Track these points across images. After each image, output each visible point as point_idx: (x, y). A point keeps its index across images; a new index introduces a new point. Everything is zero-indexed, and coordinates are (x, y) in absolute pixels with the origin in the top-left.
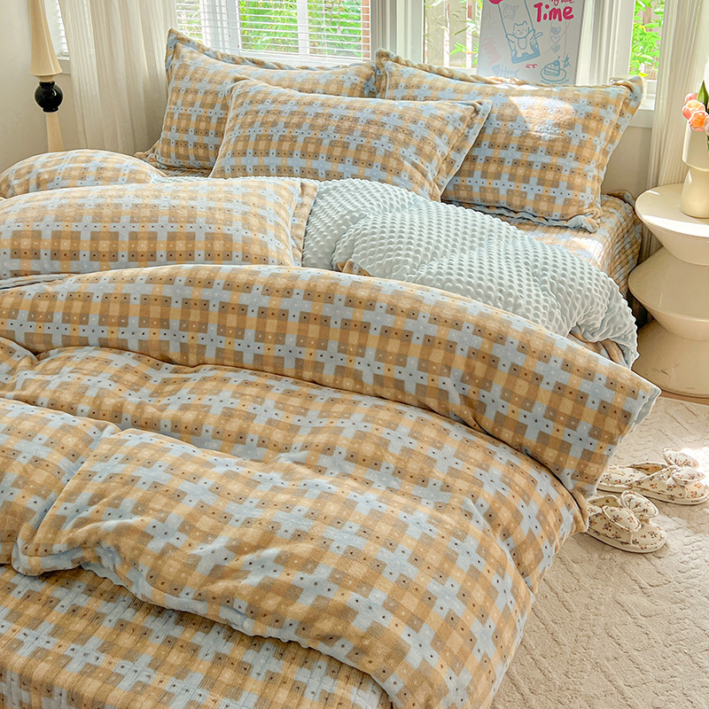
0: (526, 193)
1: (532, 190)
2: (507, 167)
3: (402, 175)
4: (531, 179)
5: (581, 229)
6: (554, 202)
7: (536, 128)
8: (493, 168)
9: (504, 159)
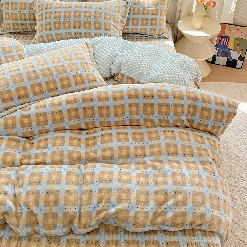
0: (147, 29)
1: (148, 27)
2: (140, 21)
3: (111, 31)
4: (148, 24)
5: (164, 38)
6: (156, 31)
7: (147, 6)
8: (135, 22)
9: (139, 18)
